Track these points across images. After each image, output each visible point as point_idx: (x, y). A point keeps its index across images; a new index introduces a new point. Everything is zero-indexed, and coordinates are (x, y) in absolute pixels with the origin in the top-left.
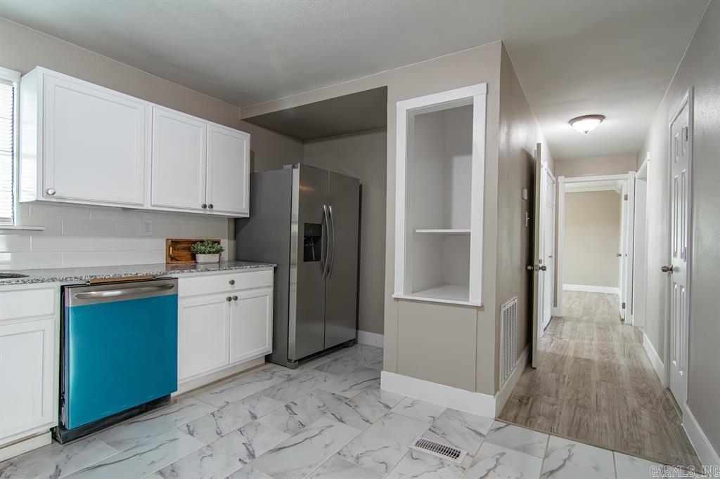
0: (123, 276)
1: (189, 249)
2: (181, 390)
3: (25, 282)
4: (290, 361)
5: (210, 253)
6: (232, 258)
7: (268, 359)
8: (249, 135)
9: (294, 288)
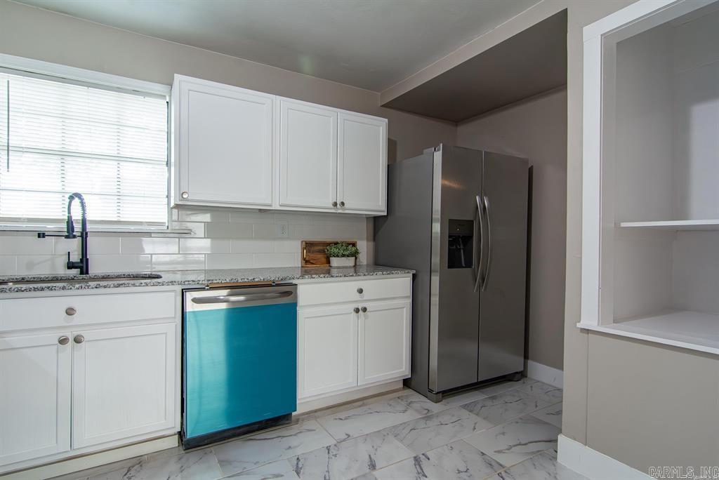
0: (240, 281)
1: (323, 252)
2: (300, 409)
3: (147, 285)
4: (431, 391)
5: (343, 256)
6: (371, 261)
7: (407, 383)
8: (387, 120)
9: (435, 300)
